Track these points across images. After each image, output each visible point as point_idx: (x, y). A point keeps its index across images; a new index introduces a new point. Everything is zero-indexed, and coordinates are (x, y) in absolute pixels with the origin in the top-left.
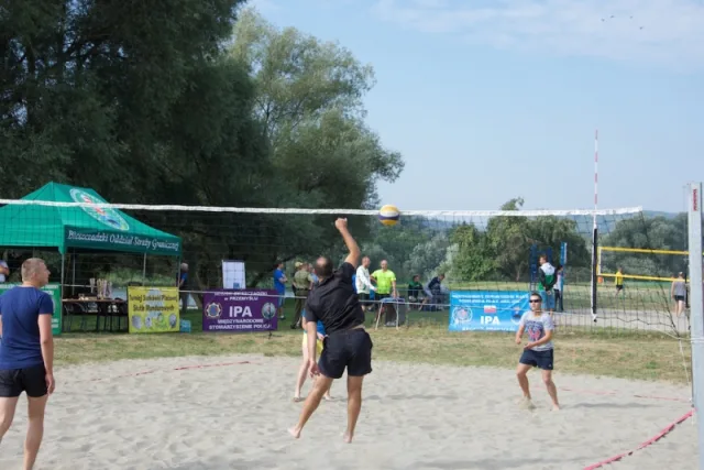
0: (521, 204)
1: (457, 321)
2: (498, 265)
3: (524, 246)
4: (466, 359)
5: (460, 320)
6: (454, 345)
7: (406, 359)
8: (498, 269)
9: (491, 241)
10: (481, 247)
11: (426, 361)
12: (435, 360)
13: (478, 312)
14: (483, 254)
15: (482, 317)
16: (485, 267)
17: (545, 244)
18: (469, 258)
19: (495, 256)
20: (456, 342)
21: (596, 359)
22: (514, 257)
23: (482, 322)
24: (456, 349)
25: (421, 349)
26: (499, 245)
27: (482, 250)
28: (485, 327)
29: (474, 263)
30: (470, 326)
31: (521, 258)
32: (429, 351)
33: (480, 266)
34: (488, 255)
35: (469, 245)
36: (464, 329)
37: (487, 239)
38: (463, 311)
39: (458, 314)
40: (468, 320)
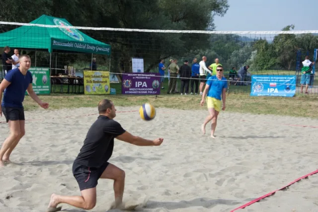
0: (293, 28)
1: (255, 91)
2: (278, 62)
3: (293, 51)
4: (259, 111)
5: (257, 90)
8: (279, 64)
9: (275, 49)
12: (242, 111)
13: (267, 86)
14: (271, 55)
15: (269, 89)
16: (271, 62)
17: (305, 50)
18: (262, 58)
19: (277, 57)
20: (254, 102)
22: (287, 57)
23: (268, 91)
24: (254, 105)
25: (235, 105)
26: (279, 50)
27: (270, 53)
28: (270, 94)
29: (265, 60)
30: (262, 93)
31: (291, 58)
32: (240, 106)
33: (268, 62)
34: (273, 56)
35: (263, 51)
36: (258, 95)
37: (273, 47)
38: (258, 86)
39: (256, 87)
40: (261, 90)
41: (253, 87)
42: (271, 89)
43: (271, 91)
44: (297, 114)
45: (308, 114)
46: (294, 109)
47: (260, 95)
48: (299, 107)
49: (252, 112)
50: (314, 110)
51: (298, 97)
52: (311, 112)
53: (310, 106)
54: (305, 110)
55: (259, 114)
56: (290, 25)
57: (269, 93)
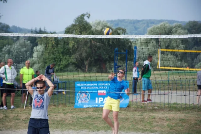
0: (88, 17)
1: (80, 101)
2: (73, 61)
3: (91, 47)
4: (97, 126)
5: (82, 101)
6: (86, 118)
7: (57, 128)
8: (73, 63)
9: (68, 44)
10: (60, 48)
11: (71, 129)
12: (76, 127)
13: (94, 95)
14: (62, 53)
15: (97, 98)
16: (64, 63)
17: (105, 45)
18: (52, 56)
19: (70, 55)
20: (87, 116)
21: (180, 124)
22: (84, 55)
23: (97, 102)
24: (88, 120)
25: (65, 121)
26: (74, 46)
27: (62, 50)
28: (99, 105)
29: (56, 60)
30: (88, 104)
31: (89, 55)
32: (71, 122)
33: (60, 61)
34: (66, 54)
35: (53, 46)
36: (85, 106)
37: (65, 42)
38: (84, 94)
39: (81, 96)
40: (88, 101)
41: (77, 97)
42: (100, 98)
43: (100, 101)
44: (143, 129)
45: (155, 129)
46: (137, 122)
47: (87, 106)
48: (142, 120)
49: (88, 128)
50: (160, 122)
51: (133, 107)
52: (157, 126)
53: (154, 118)
54: (150, 123)
55: (98, 130)
56: (85, 13)
57: (97, 104)
